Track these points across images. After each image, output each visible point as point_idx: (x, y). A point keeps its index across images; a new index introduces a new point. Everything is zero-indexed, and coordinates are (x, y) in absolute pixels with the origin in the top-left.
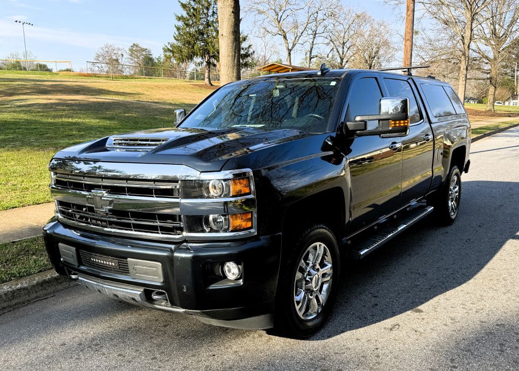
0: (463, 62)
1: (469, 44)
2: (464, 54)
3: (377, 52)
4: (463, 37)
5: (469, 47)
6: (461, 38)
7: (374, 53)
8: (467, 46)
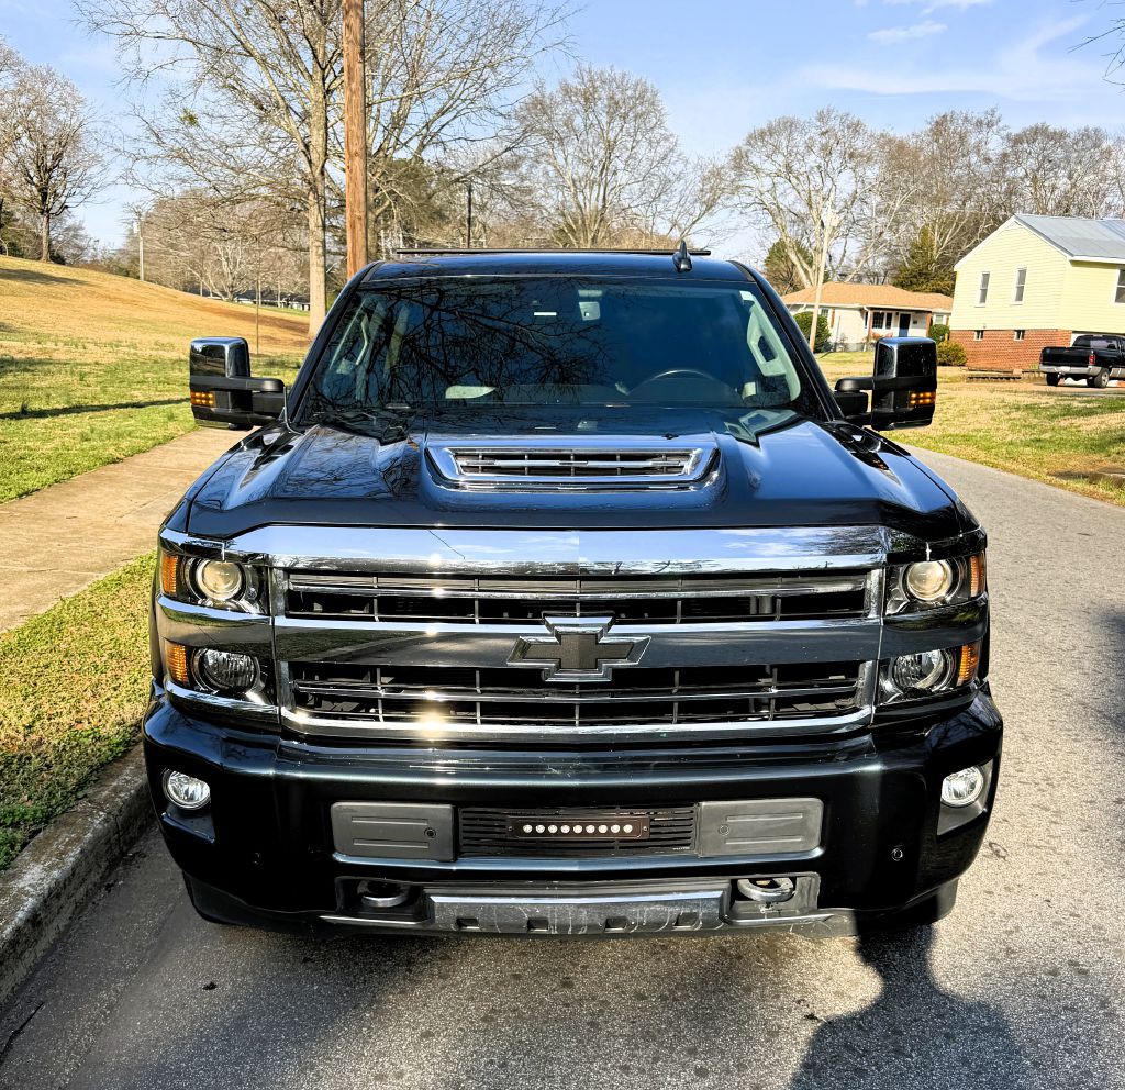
0: (314, 210)
1: (323, 166)
2: (314, 189)
3: (57, 157)
4: (307, 146)
5: (322, 173)
6: (303, 148)
7: (50, 158)
8: (318, 171)
